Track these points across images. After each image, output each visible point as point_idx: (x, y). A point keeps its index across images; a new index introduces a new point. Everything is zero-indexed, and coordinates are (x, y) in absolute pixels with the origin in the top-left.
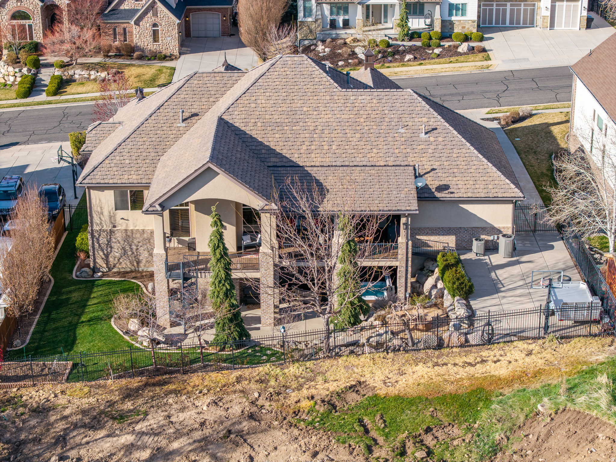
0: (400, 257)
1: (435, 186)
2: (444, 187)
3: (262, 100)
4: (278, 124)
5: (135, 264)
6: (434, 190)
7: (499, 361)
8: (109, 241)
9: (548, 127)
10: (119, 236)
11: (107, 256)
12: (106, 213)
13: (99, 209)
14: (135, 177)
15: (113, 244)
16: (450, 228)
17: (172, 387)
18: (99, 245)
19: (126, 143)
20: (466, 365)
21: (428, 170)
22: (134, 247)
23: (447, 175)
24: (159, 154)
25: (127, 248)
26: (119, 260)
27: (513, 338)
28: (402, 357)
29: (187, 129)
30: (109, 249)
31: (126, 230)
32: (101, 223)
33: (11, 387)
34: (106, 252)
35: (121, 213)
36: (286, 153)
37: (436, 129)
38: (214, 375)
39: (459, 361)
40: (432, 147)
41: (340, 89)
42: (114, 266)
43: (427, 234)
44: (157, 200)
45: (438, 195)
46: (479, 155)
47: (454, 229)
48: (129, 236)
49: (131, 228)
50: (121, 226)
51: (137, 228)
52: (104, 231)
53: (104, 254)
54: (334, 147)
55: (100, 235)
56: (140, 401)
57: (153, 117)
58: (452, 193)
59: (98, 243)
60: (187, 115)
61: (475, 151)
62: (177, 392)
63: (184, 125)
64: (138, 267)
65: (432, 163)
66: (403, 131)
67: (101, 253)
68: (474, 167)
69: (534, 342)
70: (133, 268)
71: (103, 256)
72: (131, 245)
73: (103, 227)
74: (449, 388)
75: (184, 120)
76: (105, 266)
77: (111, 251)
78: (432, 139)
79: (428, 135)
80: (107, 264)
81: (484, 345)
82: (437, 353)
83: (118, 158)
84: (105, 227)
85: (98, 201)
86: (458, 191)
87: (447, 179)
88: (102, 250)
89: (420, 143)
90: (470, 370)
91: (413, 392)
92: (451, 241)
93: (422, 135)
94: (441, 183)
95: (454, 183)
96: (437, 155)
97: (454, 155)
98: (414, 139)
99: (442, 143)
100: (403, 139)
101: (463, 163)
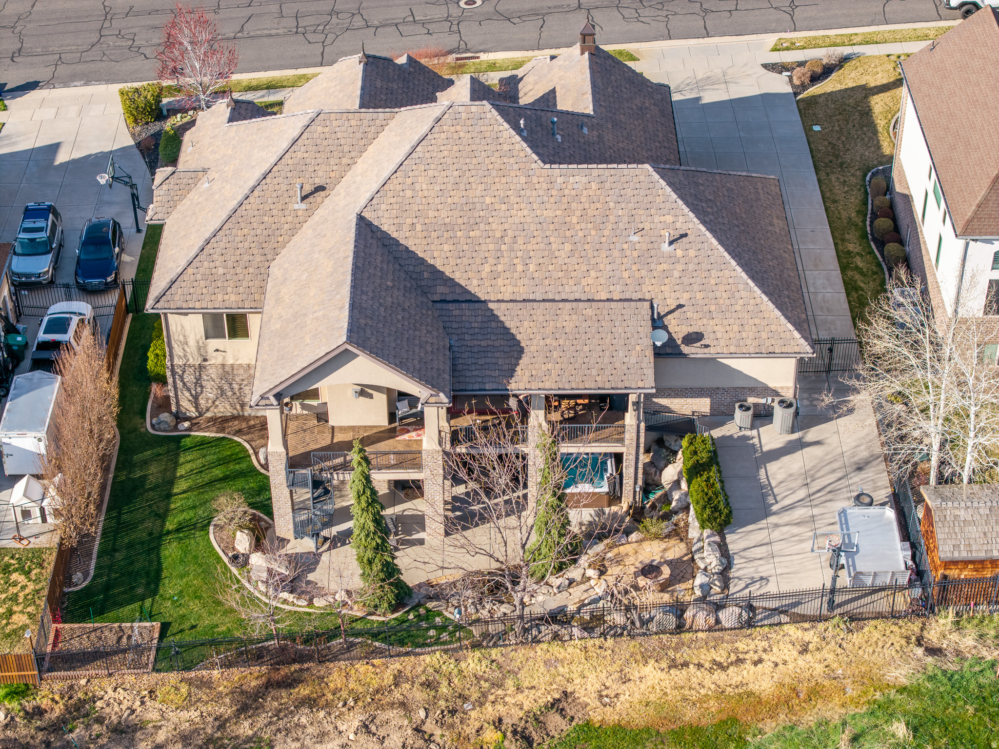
0: (627, 442)
1: (681, 336)
2: (694, 336)
3: (422, 183)
4: (448, 227)
5: (238, 407)
6: (679, 342)
7: (760, 661)
8: (198, 379)
9: (866, 97)
10: (213, 372)
11: (196, 398)
12: (192, 342)
13: (181, 338)
14: (233, 298)
15: (204, 383)
16: (702, 389)
17: (304, 691)
18: (184, 384)
19: (217, 238)
20: (715, 667)
21: (673, 307)
22: (236, 386)
23: (700, 315)
24: (268, 259)
25: (226, 387)
26: (214, 402)
27: (784, 618)
28: (627, 646)
29: (310, 213)
30: (199, 389)
31: (223, 365)
32: (185, 356)
33: (78, 678)
34: (194, 392)
35: (214, 343)
36: (459, 277)
37: (686, 235)
38: (361, 667)
39: (706, 657)
40: (680, 267)
41: (542, 165)
42: (208, 410)
43: (669, 396)
44: (271, 390)
45: (685, 349)
46: (750, 282)
47: (708, 389)
48: (227, 373)
49: (230, 361)
50: (215, 360)
51: (239, 362)
52: (190, 366)
53: (192, 395)
54: (532, 267)
55: (184, 372)
56: (262, 720)
57: (256, 193)
58: (707, 346)
59: (182, 381)
60: (308, 189)
61: (744, 275)
62: (311, 703)
63: (303, 206)
64: (242, 411)
65: (678, 294)
66: (635, 238)
67: (187, 394)
68: (741, 302)
69: (813, 627)
70: (235, 412)
71: (191, 398)
72: (231, 384)
73: (188, 360)
74: (690, 715)
75: (303, 198)
76: (193, 409)
77: (202, 392)
78: (679, 253)
79: (673, 246)
80: (197, 406)
81: (742, 628)
82: (675, 639)
83: (206, 264)
84: (191, 360)
85: (179, 328)
86: (715, 342)
87: (700, 323)
88: (189, 390)
89: (662, 260)
90: (719, 677)
91: (639, 718)
92: (702, 405)
93: (665, 247)
94: (691, 330)
95: (709, 329)
96: (686, 281)
97: (713, 282)
98: (653, 253)
99: (696, 260)
100: (635, 254)
101: (725, 295)
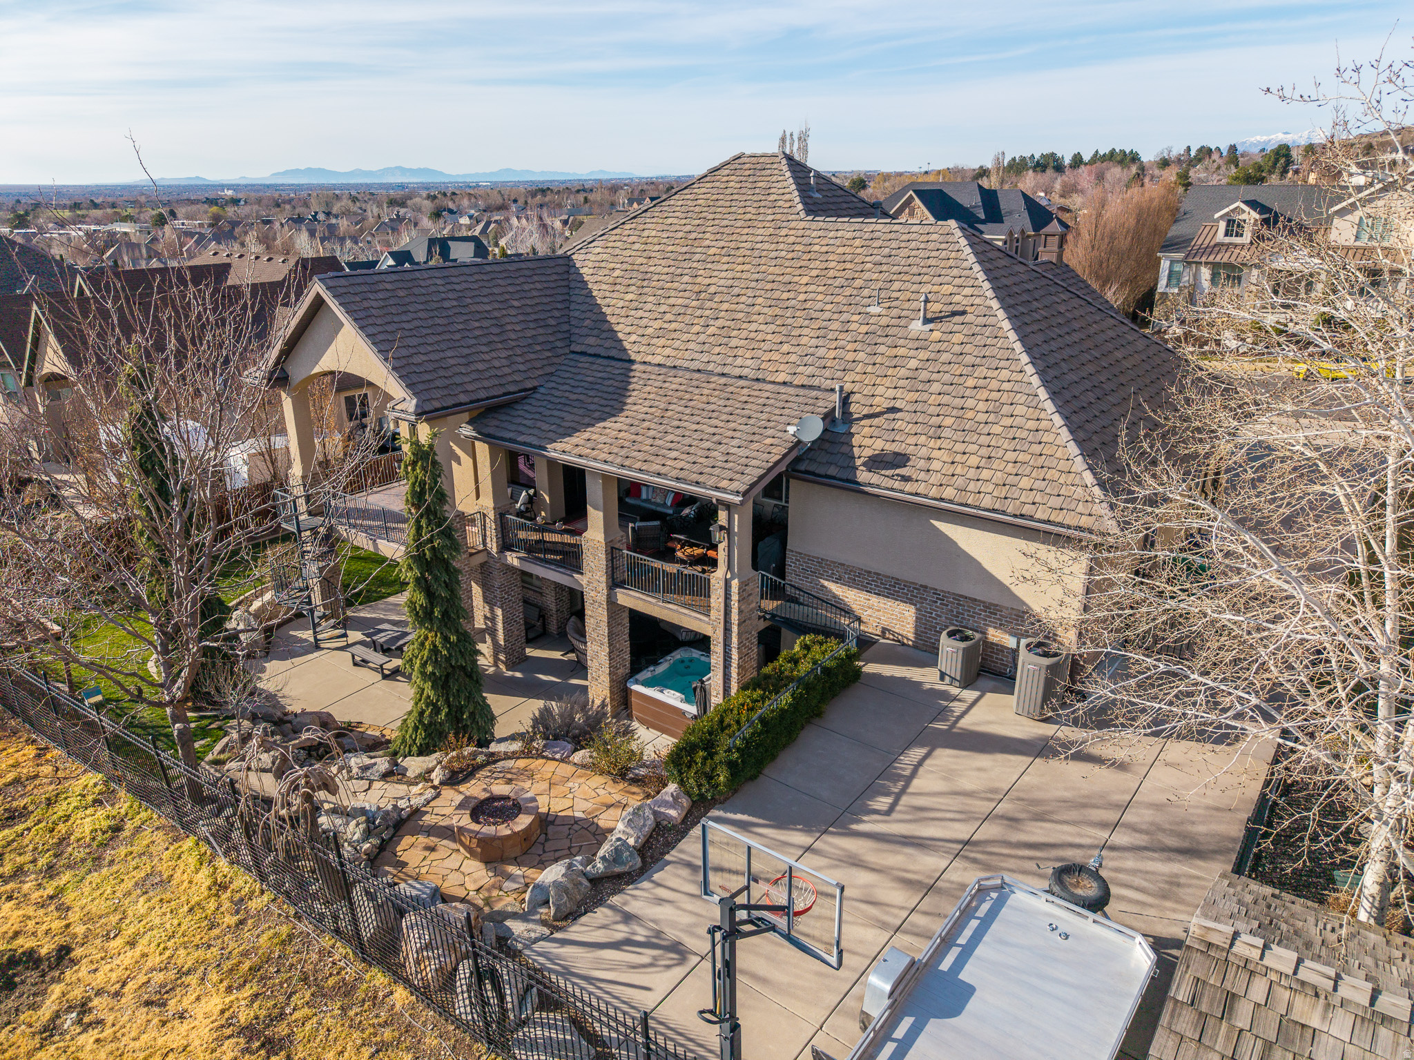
0: (713, 613)
1: (868, 452)
2: (889, 459)
6: (859, 462)
16: (897, 581)
21: (878, 410)
23: (919, 428)
37: (963, 313)
40: (923, 355)
41: (802, 214)
43: (838, 580)
45: (863, 476)
46: (1043, 394)
47: (908, 584)
58: (906, 479)
61: (1035, 380)
65: (899, 393)
66: (875, 310)
68: (1008, 422)
78: (936, 335)
79: (931, 326)
86: (922, 476)
87: (912, 440)
89: (901, 342)
93: (917, 326)
94: (890, 447)
95: (924, 452)
96: (924, 375)
97: (971, 382)
98: (891, 331)
99: (957, 349)
100: (864, 329)
101: (982, 406)
